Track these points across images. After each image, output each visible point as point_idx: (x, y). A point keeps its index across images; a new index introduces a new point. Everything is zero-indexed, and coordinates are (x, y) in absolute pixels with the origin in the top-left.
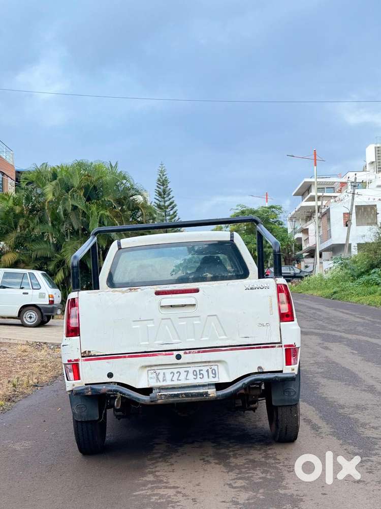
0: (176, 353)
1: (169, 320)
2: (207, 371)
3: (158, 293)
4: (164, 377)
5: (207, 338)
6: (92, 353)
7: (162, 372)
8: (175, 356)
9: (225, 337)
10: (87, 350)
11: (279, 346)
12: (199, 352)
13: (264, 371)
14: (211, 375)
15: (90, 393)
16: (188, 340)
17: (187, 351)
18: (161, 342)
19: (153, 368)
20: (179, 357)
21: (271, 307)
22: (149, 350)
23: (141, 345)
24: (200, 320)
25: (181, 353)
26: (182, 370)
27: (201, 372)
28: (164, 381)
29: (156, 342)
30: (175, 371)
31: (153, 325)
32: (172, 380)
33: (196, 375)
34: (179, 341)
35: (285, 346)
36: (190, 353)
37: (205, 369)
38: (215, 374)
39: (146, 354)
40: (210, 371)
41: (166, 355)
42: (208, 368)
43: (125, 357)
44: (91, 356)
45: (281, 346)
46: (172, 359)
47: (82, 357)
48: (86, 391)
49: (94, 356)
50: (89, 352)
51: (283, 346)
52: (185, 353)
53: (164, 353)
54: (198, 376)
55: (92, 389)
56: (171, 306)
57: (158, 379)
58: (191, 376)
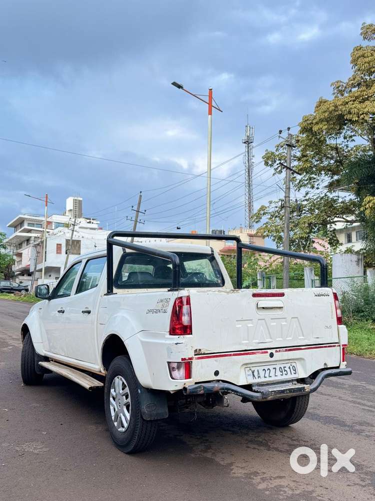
0: (269, 351)
1: (263, 321)
2: (289, 368)
3: (254, 295)
4: (259, 374)
5: (290, 338)
6: (202, 352)
7: (256, 369)
8: (268, 354)
9: (302, 337)
10: (198, 348)
11: (338, 346)
12: (286, 350)
13: (328, 367)
14: (293, 372)
15: (202, 392)
16: (277, 339)
17: (278, 350)
18: (257, 341)
19: (249, 366)
20: (272, 355)
21: (332, 312)
22: (248, 349)
23: (242, 344)
24: (286, 322)
25: (273, 351)
26: (271, 368)
27: (285, 369)
28: (259, 377)
29: (254, 341)
30: (266, 368)
31: (252, 325)
32: (265, 377)
33: (282, 372)
34: (270, 340)
35: (343, 345)
36: (280, 351)
37: (287, 366)
38: (295, 370)
39: (246, 352)
40: (291, 367)
41: (262, 353)
42: (289, 365)
43: (230, 355)
44: (201, 354)
45: (340, 346)
46: (266, 357)
47: (195, 355)
48: (199, 390)
49: (204, 354)
50: (200, 350)
51: (341, 346)
52: (276, 351)
53: (260, 351)
54: (284, 373)
55: (204, 388)
56: (263, 308)
57: (254, 375)
58: (278, 373)
